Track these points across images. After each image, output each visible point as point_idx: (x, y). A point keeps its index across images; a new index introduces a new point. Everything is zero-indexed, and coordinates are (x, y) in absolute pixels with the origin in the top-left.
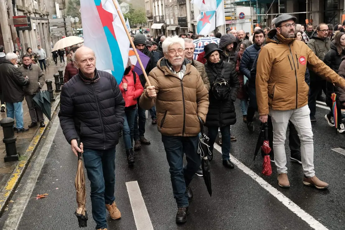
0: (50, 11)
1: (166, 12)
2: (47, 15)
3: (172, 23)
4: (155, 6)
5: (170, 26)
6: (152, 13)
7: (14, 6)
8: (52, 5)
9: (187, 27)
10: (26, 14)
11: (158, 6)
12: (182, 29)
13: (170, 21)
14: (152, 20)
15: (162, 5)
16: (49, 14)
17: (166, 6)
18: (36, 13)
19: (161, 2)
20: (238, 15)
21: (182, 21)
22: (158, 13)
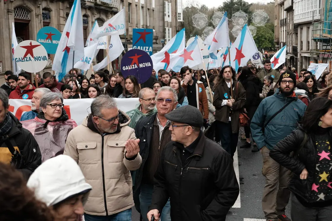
0: (160, 35)
1: (288, 39)
2: (156, 39)
3: (291, 52)
4: (281, 31)
5: (289, 54)
6: (278, 39)
8: (161, 30)
9: (297, 56)
10: (130, 40)
11: (283, 31)
12: (295, 58)
13: (289, 49)
14: (278, 46)
15: (286, 30)
16: (159, 38)
17: (288, 33)
19: (286, 28)
21: (295, 50)
22: (283, 39)
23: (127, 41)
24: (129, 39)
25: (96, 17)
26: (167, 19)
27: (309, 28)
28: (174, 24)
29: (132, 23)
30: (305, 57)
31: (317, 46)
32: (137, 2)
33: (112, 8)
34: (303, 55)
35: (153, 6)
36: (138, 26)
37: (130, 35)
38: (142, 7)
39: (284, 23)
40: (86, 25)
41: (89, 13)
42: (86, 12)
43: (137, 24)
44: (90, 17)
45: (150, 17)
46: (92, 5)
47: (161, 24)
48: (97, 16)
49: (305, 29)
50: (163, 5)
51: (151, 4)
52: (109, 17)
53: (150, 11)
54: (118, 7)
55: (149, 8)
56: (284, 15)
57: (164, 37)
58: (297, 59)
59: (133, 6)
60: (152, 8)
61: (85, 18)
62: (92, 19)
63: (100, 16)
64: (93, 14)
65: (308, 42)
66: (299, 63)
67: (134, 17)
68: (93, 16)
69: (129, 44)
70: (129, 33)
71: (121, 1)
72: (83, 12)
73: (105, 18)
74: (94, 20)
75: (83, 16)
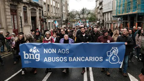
0: (61, 16)
5: (101, 22)
7: (43, 16)
8: (62, 15)
14: (97, 20)
17: (100, 16)
20: (118, 20)
21: (103, 21)
22: (99, 18)
26: (63, 11)
27: (108, 14)
28: (66, 13)
29: (50, 12)
30: (107, 23)
31: (111, 19)
32: (52, 5)
34: (107, 22)
35: (59, 7)
36: (53, 13)
38: (54, 7)
39: (99, 13)
40: (25, 11)
41: (27, 6)
42: (25, 5)
45: (57, 10)
46: (28, 2)
47: (62, 13)
48: (32, 7)
49: (107, 14)
50: (62, 7)
51: (57, 6)
53: (57, 8)
54: (43, 5)
56: (99, 11)
57: (63, 17)
58: (104, 24)
59: (50, 6)
61: (25, 8)
64: (29, 6)
65: (108, 18)
66: (105, 25)
67: (51, 9)
70: (48, 15)
71: (45, 4)
72: (23, 5)
73: (36, 9)
74: (30, 9)
75: (23, 7)
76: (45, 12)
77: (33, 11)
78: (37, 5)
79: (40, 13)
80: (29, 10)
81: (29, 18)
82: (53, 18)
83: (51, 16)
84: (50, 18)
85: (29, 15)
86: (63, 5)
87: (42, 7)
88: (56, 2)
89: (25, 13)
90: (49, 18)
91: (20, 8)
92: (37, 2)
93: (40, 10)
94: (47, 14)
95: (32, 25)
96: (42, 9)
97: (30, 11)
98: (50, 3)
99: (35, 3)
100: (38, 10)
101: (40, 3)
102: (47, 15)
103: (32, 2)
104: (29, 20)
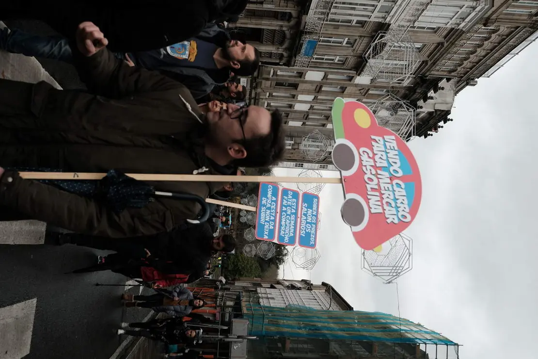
10: (255, 82)
18: (255, 99)
23: (255, 77)
24: (258, 80)
25: (287, 32)
29: (274, 88)
32: (297, 99)
33: (295, 57)
35: (291, 123)
36: (270, 98)
37: (261, 82)
40: (279, 16)
41: (292, 22)
42: (294, 18)
43: (272, 96)
44: (289, 24)
46: (302, 28)
51: (293, 119)
52: (286, 52)
53: (285, 117)
54: (295, 67)
55: (289, 117)
59: (294, 92)
60: (288, 120)
61: (287, 17)
62: (286, 27)
63: (288, 39)
64: (291, 28)
68: (288, 28)
69: (251, 80)
70: (264, 81)
71: (301, 75)
72: (294, 13)
73: (284, 47)
74: (284, 29)
75: (290, 13)
76: (275, 73)
77: (276, 37)
78: (294, 50)
79: (270, 55)
80: (281, 26)
81: (259, 22)
82: (253, 95)
83: (259, 90)
84: (256, 88)
85: (267, 25)
86: (298, 140)
87: (288, 64)
88: (305, 116)
89: (274, 15)
90: (254, 85)
91: (285, 4)
92: (303, 51)
93: (281, 56)
94: (267, 76)
95: (236, 28)
96: (284, 64)
97: (277, 28)
98: (303, 92)
99: (301, 46)
100: (280, 51)
101: (301, 59)
102: (265, 76)
103: (303, 38)
104: (254, 21)
